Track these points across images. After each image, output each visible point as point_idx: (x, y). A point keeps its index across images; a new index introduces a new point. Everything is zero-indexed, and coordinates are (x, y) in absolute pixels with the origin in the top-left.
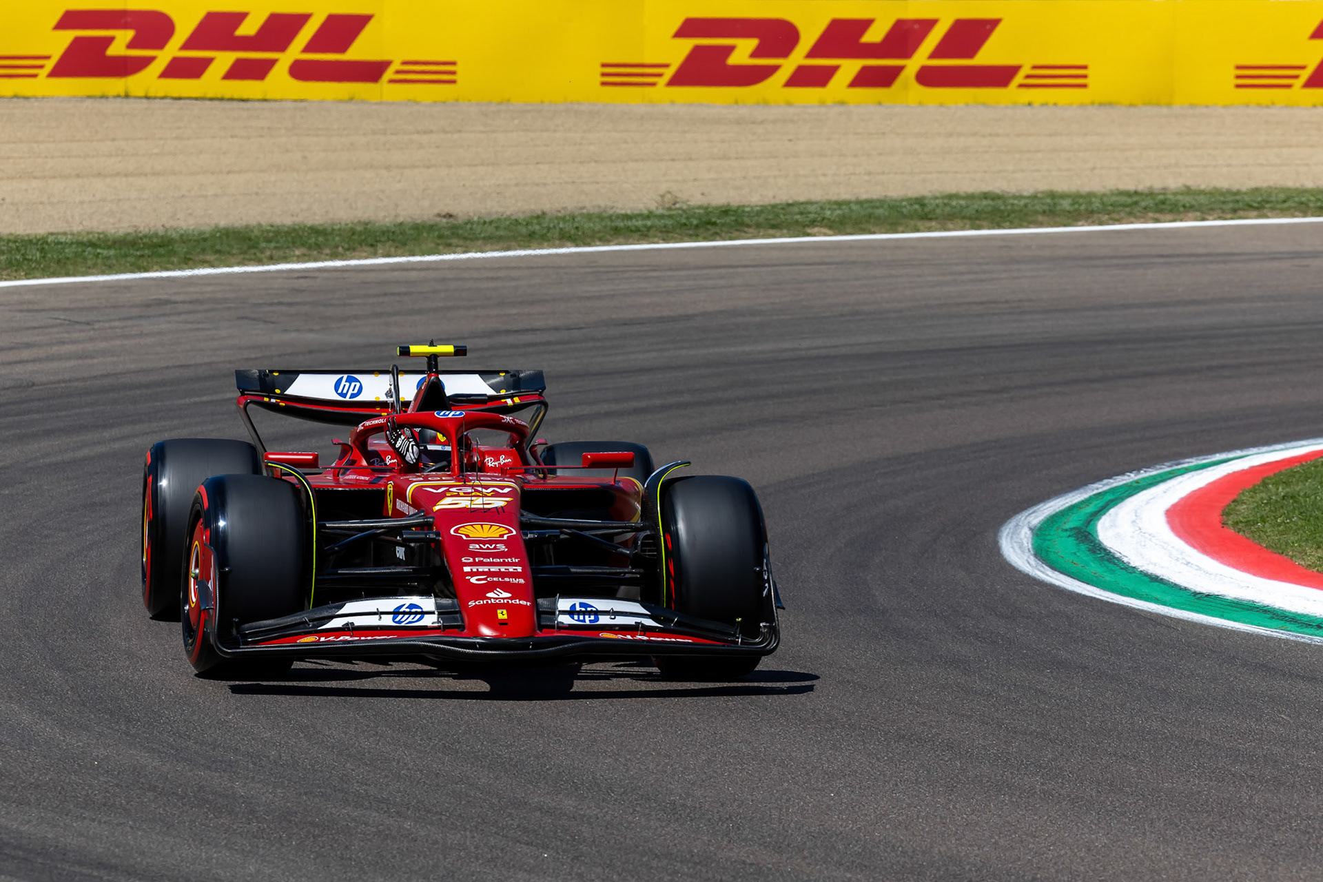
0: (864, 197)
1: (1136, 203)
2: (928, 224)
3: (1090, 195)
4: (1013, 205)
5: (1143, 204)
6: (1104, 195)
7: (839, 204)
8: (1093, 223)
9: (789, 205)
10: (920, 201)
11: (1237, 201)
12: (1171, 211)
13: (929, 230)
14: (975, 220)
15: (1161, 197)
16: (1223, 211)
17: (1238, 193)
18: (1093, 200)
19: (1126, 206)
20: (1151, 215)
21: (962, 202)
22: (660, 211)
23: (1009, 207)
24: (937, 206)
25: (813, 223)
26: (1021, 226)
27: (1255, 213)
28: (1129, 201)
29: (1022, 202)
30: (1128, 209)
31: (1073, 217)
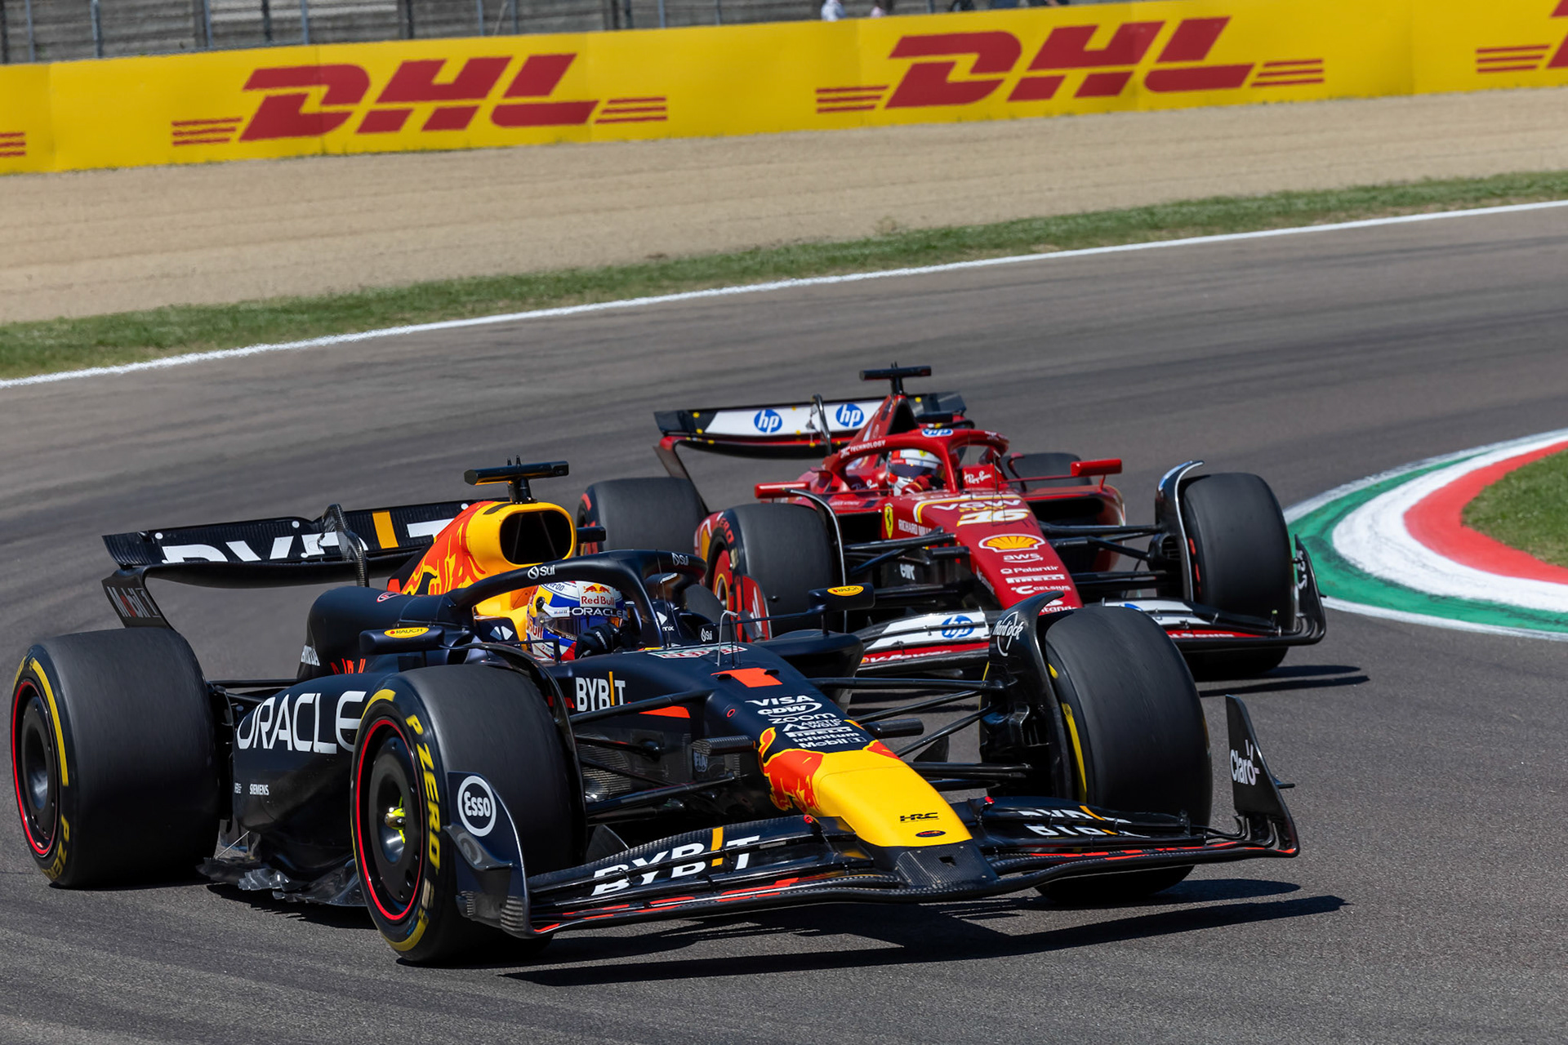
0: (1091, 209)
1: (1374, 198)
2: (1157, 233)
3: (1327, 193)
4: (1246, 208)
5: (1382, 198)
6: (1342, 192)
7: (1064, 218)
8: (1330, 222)
9: (1013, 223)
10: (1150, 211)
11: (1479, 190)
12: (1411, 204)
13: (1160, 239)
14: (1207, 227)
15: (1401, 191)
16: (1464, 200)
17: (1481, 181)
18: (1329, 198)
19: (1363, 201)
20: (1390, 209)
21: (1194, 209)
22: (878, 238)
23: (1242, 211)
24: (1167, 214)
25: (1038, 240)
26: (1256, 230)
27: (1498, 201)
28: (1366, 196)
29: (1255, 205)
30: (1366, 205)
31: (1309, 217)
